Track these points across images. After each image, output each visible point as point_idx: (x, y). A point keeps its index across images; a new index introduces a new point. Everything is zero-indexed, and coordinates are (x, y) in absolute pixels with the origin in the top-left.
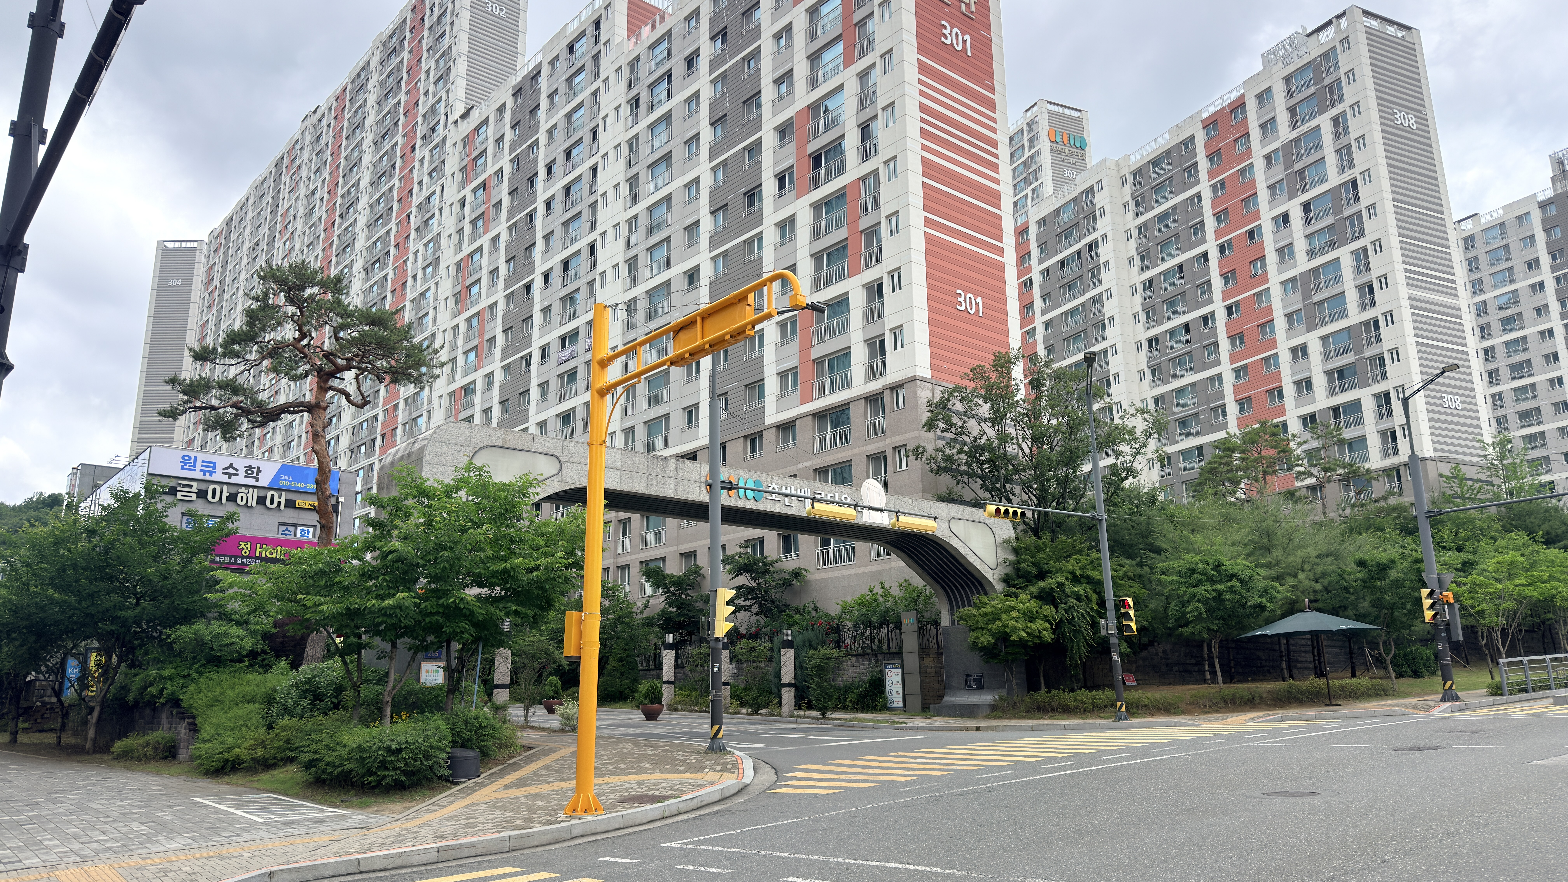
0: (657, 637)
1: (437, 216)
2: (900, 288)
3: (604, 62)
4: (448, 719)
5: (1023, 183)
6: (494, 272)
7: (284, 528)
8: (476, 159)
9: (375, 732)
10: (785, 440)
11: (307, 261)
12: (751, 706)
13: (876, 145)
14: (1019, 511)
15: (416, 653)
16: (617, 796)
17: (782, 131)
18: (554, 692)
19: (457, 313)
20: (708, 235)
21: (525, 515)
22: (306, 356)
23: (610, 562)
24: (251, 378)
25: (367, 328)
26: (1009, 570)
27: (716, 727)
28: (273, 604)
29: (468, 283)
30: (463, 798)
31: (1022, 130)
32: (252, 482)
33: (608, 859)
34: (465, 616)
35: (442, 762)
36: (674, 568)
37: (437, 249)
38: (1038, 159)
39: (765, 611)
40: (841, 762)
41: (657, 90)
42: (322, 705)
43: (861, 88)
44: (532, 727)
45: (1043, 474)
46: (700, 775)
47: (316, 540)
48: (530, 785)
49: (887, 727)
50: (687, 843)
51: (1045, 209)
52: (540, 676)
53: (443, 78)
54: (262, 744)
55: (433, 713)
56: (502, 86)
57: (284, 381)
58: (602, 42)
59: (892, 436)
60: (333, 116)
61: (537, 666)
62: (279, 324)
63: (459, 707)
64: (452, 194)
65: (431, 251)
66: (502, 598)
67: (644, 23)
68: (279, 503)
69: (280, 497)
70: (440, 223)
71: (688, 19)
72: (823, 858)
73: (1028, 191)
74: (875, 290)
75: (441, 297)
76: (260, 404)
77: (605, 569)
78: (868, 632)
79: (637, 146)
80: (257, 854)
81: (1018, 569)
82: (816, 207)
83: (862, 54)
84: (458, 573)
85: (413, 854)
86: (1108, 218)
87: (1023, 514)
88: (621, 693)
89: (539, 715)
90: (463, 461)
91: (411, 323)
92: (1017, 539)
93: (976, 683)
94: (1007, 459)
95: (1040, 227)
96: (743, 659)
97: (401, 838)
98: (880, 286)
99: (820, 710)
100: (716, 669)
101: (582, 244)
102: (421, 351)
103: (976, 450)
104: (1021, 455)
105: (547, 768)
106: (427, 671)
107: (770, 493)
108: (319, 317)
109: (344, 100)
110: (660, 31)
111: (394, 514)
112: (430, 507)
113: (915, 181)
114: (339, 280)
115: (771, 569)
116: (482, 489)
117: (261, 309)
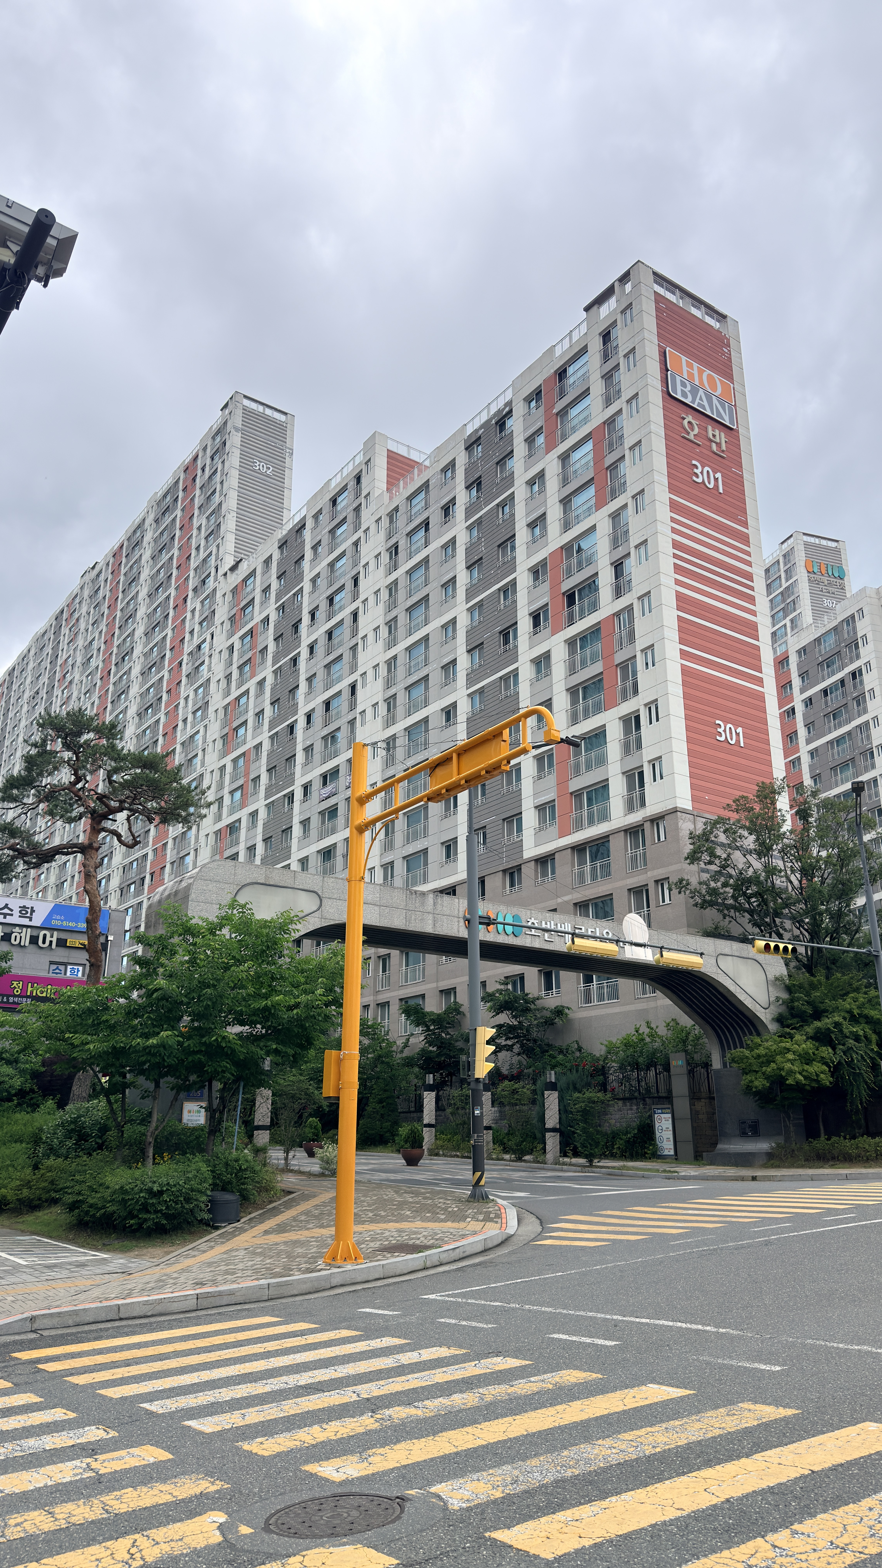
0: (417, 1077)
1: (206, 663)
2: (657, 720)
3: (365, 513)
4: (209, 1161)
5: (781, 613)
6: (260, 714)
7: (54, 967)
8: (244, 609)
9: (138, 1173)
10: (544, 874)
11: (83, 708)
12: (514, 1152)
13: (630, 581)
14: (790, 947)
15: (178, 1093)
16: (377, 1245)
17: (536, 572)
18: (314, 1133)
19: (224, 754)
20: (465, 673)
21: (286, 952)
22: (80, 799)
23: (369, 999)
24: (28, 821)
25: (138, 771)
26: (782, 1009)
27: (478, 1174)
28: (42, 1043)
29: (235, 725)
30: (223, 1243)
31: (778, 562)
32: (25, 922)
33: (368, 1310)
34: (227, 1055)
35: (203, 1206)
36: (433, 1006)
37: (206, 693)
38: (796, 590)
39: (526, 1051)
40: (609, 1212)
41: (415, 538)
42: (87, 1145)
43: (614, 528)
44: (292, 1171)
45: (814, 908)
46: (462, 1225)
47: (85, 978)
48: (289, 1231)
49: (659, 1177)
50: (448, 1296)
51: (806, 638)
52: (301, 1117)
53: (214, 533)
54: (28, 1184)
55: (194, 1154)
56: (268, 540)
57: (59, 823)
58: (364, 494)
59: (653, 869)
60: (110, 571)
61: (296, 1106)
62: (56, 768)
63: (220, 1148)
64: (221, 642)
65: (201, 696)
66: (263, 1036)
67: (403, 475)
68: (51, 942)
69: (52, 936)
70: (209, 670)
71: (444, 470)
72: (591, 1314)
73: (787, 621)
74: (632, 723)
75: (210, 739)
76: (35, 846)
77: (364, 1007)
78: (635, 1074)
79: (396, 590)
80: (20, 1297)
81: (792, 1008)
82: (571, 643)
83: (614, 497)
84: (221, 1011)
85: (171, 1300)
86: (870, 646)
87: (794, 950)
88: (381, 1136)
89: (299, 1158)
90: (227, 899)
91: (181, 765)
92: (790, 976)
93: (752, 1130)
94: (776, 892)
95: (800, 657)
96: (506, 1101)
97: (161, 1284)
98: (637, 718)
99: (586, 1157)
100: (477, 1112)
101: (344, 685)
102: (189, 791)
103: (742, 883)
104: (790, 888)
105: (307, 1213)
106: (189, 1112)
107: (530, 928)
108: (94, 761)
109: (121, 556)
110: (418, 482)
111: (159, 953)
112: (195, 944)
113: (670, 615)
114: (113, 726)
115: (532, 1006)
116: (245, 926)
117: (39, 754)
